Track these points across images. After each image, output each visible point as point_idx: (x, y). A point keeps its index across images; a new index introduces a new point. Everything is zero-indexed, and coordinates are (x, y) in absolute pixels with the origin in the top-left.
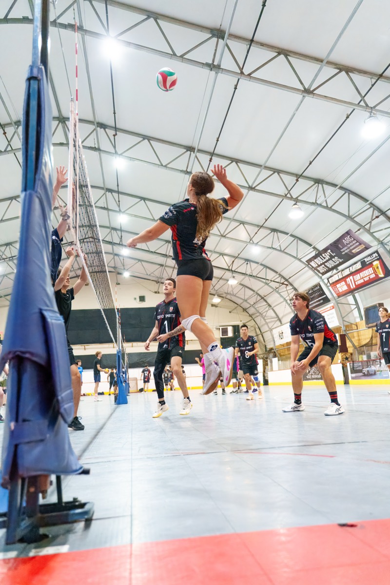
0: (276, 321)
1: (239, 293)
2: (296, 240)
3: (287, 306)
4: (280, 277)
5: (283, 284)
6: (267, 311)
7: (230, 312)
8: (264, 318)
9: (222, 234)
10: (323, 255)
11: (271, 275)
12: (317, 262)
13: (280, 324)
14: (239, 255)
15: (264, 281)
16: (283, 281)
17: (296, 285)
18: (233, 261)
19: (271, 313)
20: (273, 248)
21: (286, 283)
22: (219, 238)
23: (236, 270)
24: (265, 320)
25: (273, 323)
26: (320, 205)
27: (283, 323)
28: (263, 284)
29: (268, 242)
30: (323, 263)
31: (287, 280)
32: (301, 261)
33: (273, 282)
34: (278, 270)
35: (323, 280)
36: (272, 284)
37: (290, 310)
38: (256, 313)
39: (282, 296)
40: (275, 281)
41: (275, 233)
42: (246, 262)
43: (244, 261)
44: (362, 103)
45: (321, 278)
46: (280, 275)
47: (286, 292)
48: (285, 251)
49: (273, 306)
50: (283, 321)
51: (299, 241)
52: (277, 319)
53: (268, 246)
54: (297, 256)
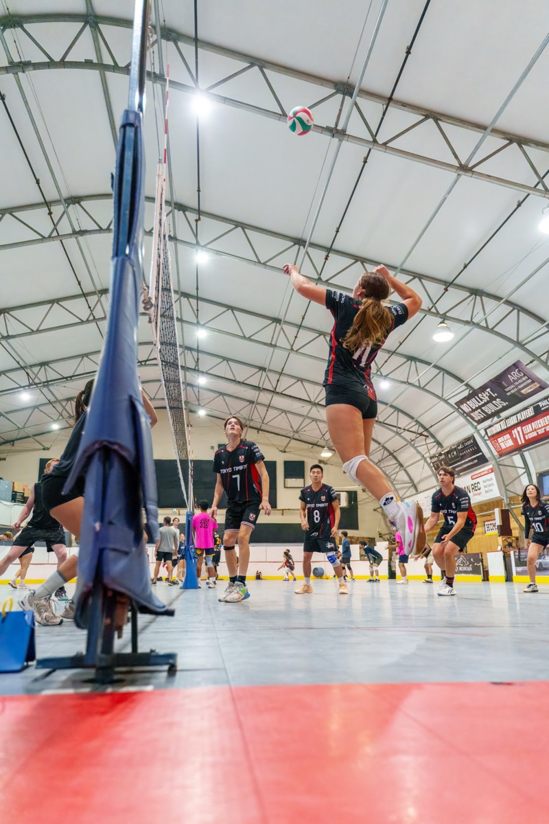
0: (410, 488)
2: (442, 373)
3: (426, 467)
4: (417, 426)
5: (421, 434)
6: (397, 473)
10: (480, 395)
11: (404, 422)
12: (471, 405)
13: (415, 492)
15: (395, 429)
16: (421, 430)
17: (439, 437)
19: (402, 476)
20: (409, 384)
21: (425, 433)
25: (405, 490)
26: (478, 325)
27: (419, 491)
28: (393, 434)
29: (401, 374)
30: (480, 407)
31: (427, 430)
32: (449, 404)
33: (406, 432)
34: (415, 415)
35: (478, 431)
36: (406, 434)
37: (430, 473)
39: (418, 452)
40: (410, 430)
41: (413, 362)
44: (540, 187)
45: (476, 428)
46: (417, 422)
47: (426, 446)
48: (425, 388)
49: (405, 465)
50: (420, 487)
51: (445, 375)
52: (411, 485)
53: (402, 380)
54: (443, 395)
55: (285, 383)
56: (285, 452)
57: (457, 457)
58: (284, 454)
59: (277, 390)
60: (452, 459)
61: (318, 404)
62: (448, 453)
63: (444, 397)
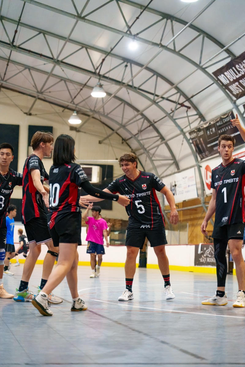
0: (171, 165)
1: (112, 113)
2: (202, 36)
3: (185, 143)
4: (179, 94)
5: (182, 105)
6: (158, 146)
7: (100, 142)
8: (150, 159)
9: (79, 13)
10: (237, 66)
11: (163, 88)
12: (228, 77)
13: (176, 170)
14: (112, 50)
15: (152, 97)
16: (182, 99)
17: (203, 109)
18: (104, 60)
19: (163, 150)
20: (162, 46)
21: (187, 104)
22: (75, 20)
23: (107, 75)
24: (152, 161)
25: (165, 168)
27: (181, 168)
28: (149, 103)
29: (154, 35)
30: (237, 80)
31: (188, 99)
32: (206, 73)
33: (165, 101)
34: (175, 80)
35: (237, 107)
36: (165, 104)
37: (189, 151)
38: (139, 149)
39: (178, 126)
40: (170, 98)
41: (169, 21)
42: (125, 64)
43: (122, 61)
45: (235, 103)
46: (179, 90)
47: (187, 119)
48: (181, 52)
49: (167, 138)
50: (182, 165)
51: (206, 38)
52: (172, 162)
53: (155, 42)
54: (200, 63)
55: (24, 34)
56: (30, 114)
57: (215, 134)
58: (29, 117)
59: (15, 44)
60: (210, 136)
61: (62, 62)
62: (208, 128)
63: (201, 65)
